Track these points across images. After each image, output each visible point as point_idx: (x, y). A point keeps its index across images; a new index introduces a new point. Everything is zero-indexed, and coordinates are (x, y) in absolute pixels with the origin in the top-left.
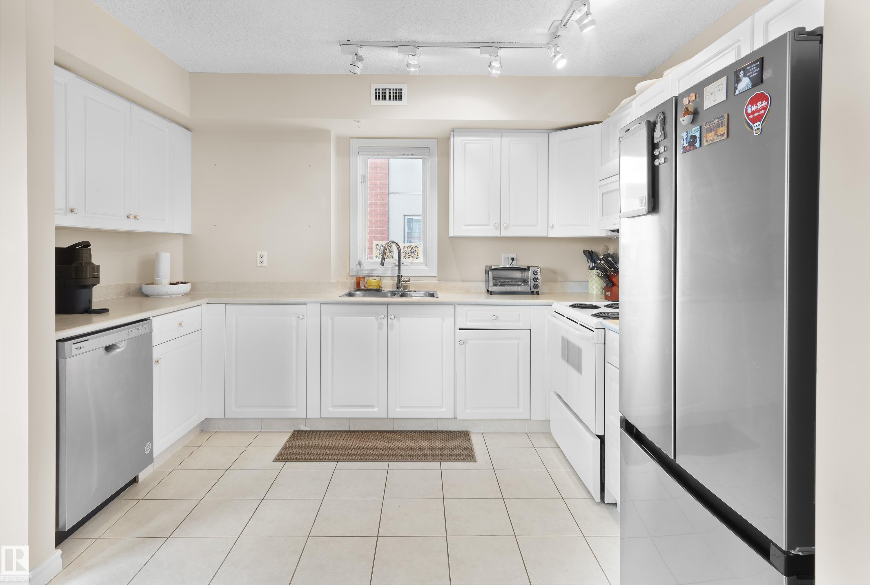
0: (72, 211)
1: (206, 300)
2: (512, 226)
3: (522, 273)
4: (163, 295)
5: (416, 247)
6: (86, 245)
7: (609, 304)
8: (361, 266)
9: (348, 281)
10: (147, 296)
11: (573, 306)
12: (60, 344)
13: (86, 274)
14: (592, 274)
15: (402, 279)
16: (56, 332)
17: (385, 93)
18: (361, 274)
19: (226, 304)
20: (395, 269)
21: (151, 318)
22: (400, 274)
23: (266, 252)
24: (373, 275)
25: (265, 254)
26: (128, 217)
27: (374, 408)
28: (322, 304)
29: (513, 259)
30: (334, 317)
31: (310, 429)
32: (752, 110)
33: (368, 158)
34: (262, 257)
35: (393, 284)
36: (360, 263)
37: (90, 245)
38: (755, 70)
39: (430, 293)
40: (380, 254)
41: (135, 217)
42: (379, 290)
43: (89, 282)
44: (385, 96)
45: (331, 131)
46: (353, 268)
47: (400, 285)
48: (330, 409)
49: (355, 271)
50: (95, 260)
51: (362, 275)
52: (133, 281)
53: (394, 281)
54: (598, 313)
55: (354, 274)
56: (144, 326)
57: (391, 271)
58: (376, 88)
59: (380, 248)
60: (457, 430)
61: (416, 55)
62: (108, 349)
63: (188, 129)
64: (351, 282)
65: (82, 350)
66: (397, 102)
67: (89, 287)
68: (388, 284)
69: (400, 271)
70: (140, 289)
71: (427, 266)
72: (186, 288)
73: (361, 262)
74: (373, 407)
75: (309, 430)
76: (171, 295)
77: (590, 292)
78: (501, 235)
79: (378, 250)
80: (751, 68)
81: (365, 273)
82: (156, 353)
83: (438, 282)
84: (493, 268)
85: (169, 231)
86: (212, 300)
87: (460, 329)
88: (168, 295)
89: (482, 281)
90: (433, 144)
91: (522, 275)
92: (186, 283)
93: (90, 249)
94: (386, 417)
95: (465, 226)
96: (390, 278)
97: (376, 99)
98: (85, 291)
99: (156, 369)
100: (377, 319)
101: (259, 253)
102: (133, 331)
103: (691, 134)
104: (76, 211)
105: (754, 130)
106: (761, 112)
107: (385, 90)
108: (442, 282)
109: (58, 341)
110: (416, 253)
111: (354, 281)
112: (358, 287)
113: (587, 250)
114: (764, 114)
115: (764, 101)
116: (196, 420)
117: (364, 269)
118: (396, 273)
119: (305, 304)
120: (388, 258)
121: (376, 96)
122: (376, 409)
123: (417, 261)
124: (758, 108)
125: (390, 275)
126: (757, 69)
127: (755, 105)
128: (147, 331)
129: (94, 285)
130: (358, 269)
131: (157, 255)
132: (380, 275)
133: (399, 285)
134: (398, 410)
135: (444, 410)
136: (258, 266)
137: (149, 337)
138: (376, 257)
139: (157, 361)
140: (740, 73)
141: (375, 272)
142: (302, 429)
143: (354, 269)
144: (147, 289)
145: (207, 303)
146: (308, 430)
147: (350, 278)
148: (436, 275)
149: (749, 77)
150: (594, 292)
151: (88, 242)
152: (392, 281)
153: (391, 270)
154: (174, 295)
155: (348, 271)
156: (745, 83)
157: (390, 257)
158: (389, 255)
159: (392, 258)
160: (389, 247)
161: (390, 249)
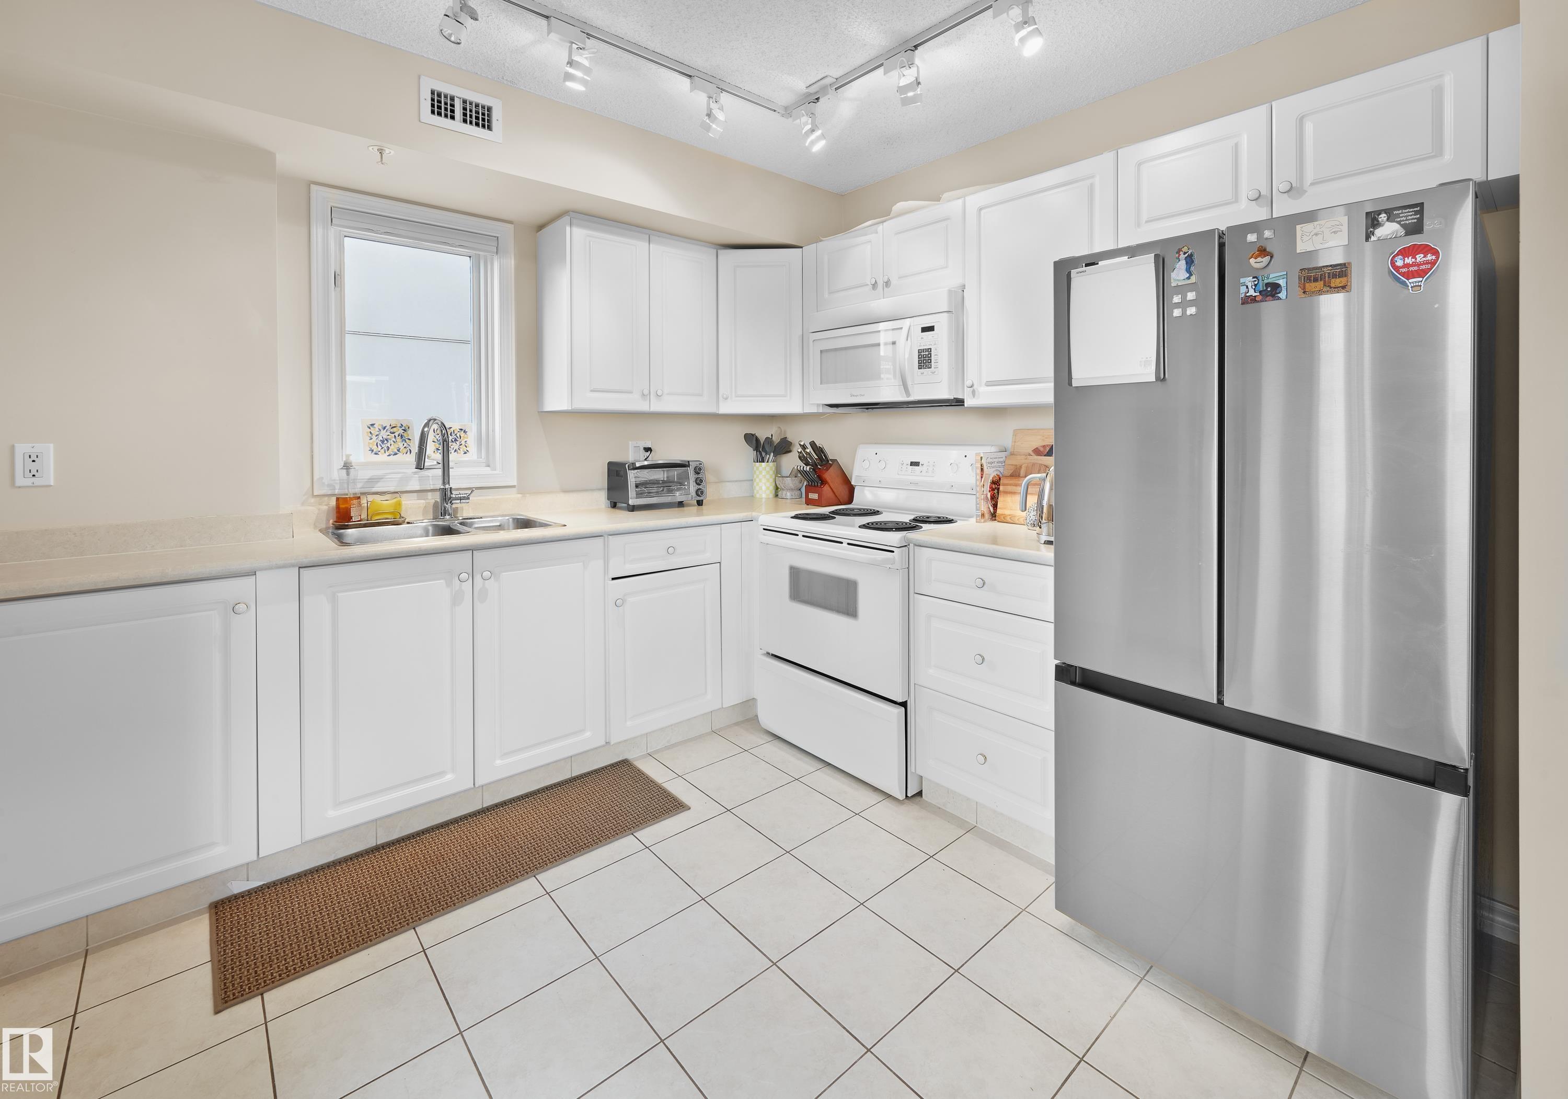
2: (668, 394)
3: (664, 473)
5: (461, 430)
7: (836, 510)
8: (349, 471)
9: (310, 507)
11: (796, 517)
14: (760, 469)
15: (454, 496)
17: (452, 105)
18: (352, 490)
20: (429, 476)
22: (447, 486)
24: (374, 490)
27: (444, 777)
28: (303, 567)
29: (648, 450)
30: (339, 595)
31: (261, 883)
32: (1406, 263)
34: (34, 458)
35: (428, 506)
36: (347, 467)
38: (1411, 215)
39: (518, 519)
40: (379, 446)
44: (453, 111)
45: (277, 156)
46: (322, 478)
47: (448, 506)
48: (330, 814)
49: (326, 483)
51: (354, 492)
53: (428, 501)
54: (868, 524)
57: (419, 480)
58: (441, 90)
59: (378, 433)
60: (606, 764)
61: (584, 48)
64: (319, 509)
66: (476, 132)
68: (417, 508)
69: (446, 478)
71: (489, 466)
73: (351, 463)
74: (442, 774)
75: (261, 887)
77: (758, 496)
78: (651, 410)
79: (374, 438)
80: (1402, 213)
81: (357, 489)
83: (520, 496)
84: (638, 465)
87: (613, 579)
89: (600, 490)
90: (506, 233)
91: (664, 475)
94: (472, 786)
95: (591, 391)
96: (420, 493)
97: (432, 113)
103: (1266, 281)
105: (1410, 286)
106: (1423, 267)
107: (454, 99)
108: (528, 495)
110: (463, 443)
111: (328, 505)
112: (343, 520)
113: (753, 435)
114: (1431, 269)
115: (1429, 255)
117: (358, 478)
118: (439, 485)
119: (252, 573)
120: (400, 455)
121: (433, 106)
122: (449, 777)
123: (466, 458)
124: (1418, 261)
125: (418, 488)
126: (1414, 215)
127: (1410, 258)
130: (342, 479)
132: (392, 489)
133: (445, 508)
134: (498, 762)
135: (588, 734)
136: (19, 484)
138: (370, 452)
140: (1379, 215)
141: (379, 484)
143: (324, 481)
146: (257, 888)
147: (313, 500)
148: (515, 483)
149: (1399, 223)
150: (764, 496)
152: (423, 501)
155: (309, 484)
156: (1388, 229)
157: (405, 451)
158: (402, 448)
159: (409, 453)
160: (400, 429)
161: (405, 435)
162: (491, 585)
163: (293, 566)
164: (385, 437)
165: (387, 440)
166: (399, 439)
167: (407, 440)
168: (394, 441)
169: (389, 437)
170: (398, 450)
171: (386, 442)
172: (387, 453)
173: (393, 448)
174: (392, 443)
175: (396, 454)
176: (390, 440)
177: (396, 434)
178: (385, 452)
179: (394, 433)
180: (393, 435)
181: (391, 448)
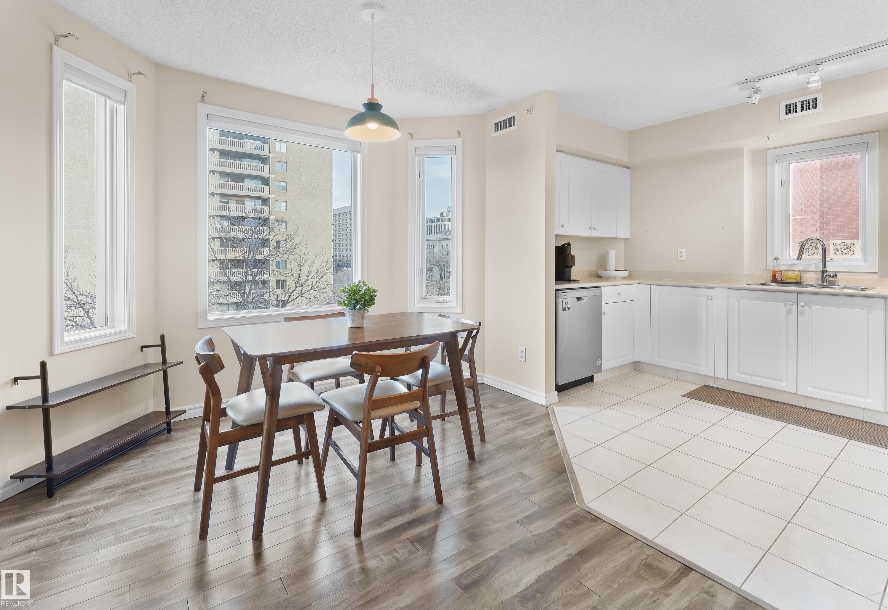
0: (562, 226)
1: (637, 281)
4: (610, 277)
5: (851, 243)
6: (569, 244)
8: (777, 261)
9: (765, 274)
10: (601, 277)
12: (557, 291)
13: (568, 260)
15: (827, 274)
16: (556, 285)
17: (796, 106)
18: (777, 269)
19: (651, 285)
20: (819, 264)
21: (601, 287)
22: (824, 269)
23: (685, 250)
24: (791, 269)
25: (684, 251)
26: (590, 228)
27: (783, 382)
28: (729, 289)
30: (740, 300)
33: (790, 164)
34: (681, 253)
35: (817, 278)
36: (776, 259)
37: (571, 245)
41: (594, 228)
42: (799, 283)
43: (570, 264)
44: (796, 108)
45: (744, 148)
47: (825, 280)
48: (737, 374)
50: (573, 253)
51: (780, 269)
52: (594, 269)
55: (771, 268)
56: (597, 291)
58: (786, 104)
61: (818, 71)
62: (579, 299)
63: (628, 168)
64: (767, 275)
65: (566, 297)
66: (812, 111)
67: (570, 267)
68: (811, 278)
69: (824, 265)
70: (598, 273)
71: (865, 262)
72: (625, 273)
74: (781, 381)
75: (718, 388)
76: (616, 277)
79: (796, 246)
81: (782, 268)
82: (604, 308)
83: (879, 278)
85: (615, 236)
86: (641, 282)
88: (613, 277)
90: (872, 138)
92: (625, 270)
93: (571, 247)
94: (796, 393)
96: (814, 272)
97: (786, 114)
98: (568, 269)
99: (604, 318)
100: (785, 305)
101: (679, 250)
102: (591, 292)
104: (564, 226)
107: (796, 103)
108: (885, 278)
109: (556, 290)
110: (852, 250)
111: (770, 274)
112: (774, 279)
116: (630, 359)
117: (781, 264)
118: (820, 268)
119: (714, 288)
120: (814, 255)
121: (786, 111)
122: (786, 384)
125: (814, 270)
128: (598, 294)
129: (572, 266)
130: (775, 264)
131: (607, 251)
132: (800, 269)
133: (823, 280)
134: (809, 389)
136: (678, 260)
137: (600, 297)
138: (793, 252)
139: (604, 313)
141: (795, 267)
142: (711, 385)
143: (771, 264)
144: (601, 273)
145: (638, 284)
146: (716, 387)
147: (767, 272)
148: (877, 271)
151: (570, 243)
152: (816, 276)
153: (815, 265)
154: (617, 277)
155: (765, 265)
157: (817, 253)
158: (815, 252)
159: (818, 254)
160: (815, 243)
161: (817, 246)
162: (806, 309)
163: (725, 288)
164: (807, 247)
165: (808, 248)
166: (814, 248)
167: (818, 249)
168: (811, 249)
169: (809, 247)
170: (814, 253)
171: (808, 249)
172: (808, 254)
173: (811, 252)
174: (811, 250)
175: (812, 255)
176: (810, 248)
177: (813, 246)
178: (807, 254)
179: (812, 245)
180: (811, 246)
181: (810, 252)
